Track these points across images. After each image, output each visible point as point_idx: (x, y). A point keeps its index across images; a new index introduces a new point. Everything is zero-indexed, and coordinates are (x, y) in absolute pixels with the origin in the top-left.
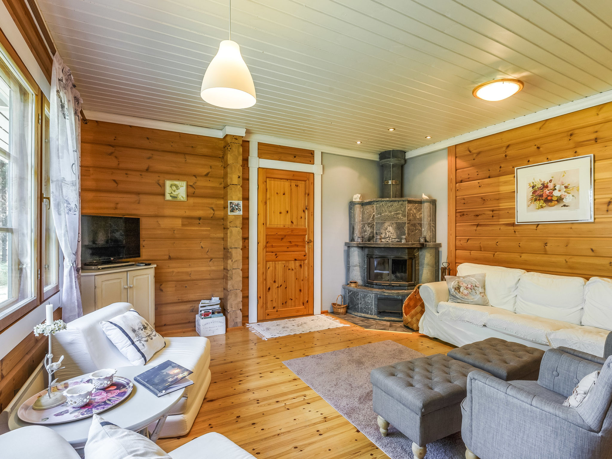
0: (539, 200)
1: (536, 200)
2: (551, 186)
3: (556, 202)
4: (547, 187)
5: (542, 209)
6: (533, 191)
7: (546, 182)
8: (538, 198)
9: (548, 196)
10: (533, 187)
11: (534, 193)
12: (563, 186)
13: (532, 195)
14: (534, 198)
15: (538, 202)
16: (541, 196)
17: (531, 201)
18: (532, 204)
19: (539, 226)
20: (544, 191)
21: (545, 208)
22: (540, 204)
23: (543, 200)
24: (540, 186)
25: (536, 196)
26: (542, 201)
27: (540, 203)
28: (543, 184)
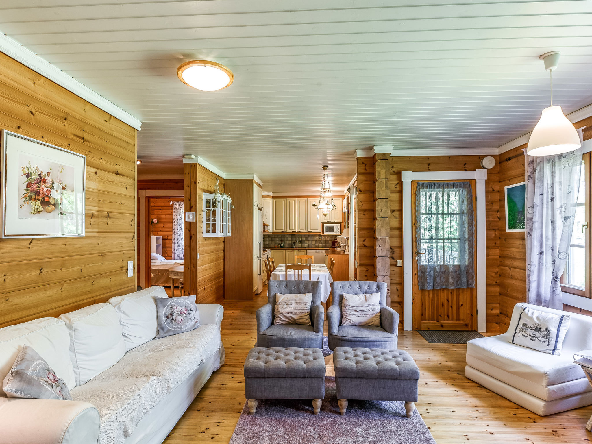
0: (35, 199)
1: (31, 199)
2: (49, 180)
3: (53, 207)
4: (44, 181)
5: (38, 215)
6: (27, 183)
7: (43, 174)
8: (34, 196)
9: (46, 196)
10: (28, 176)
11: (29, 185)
12: (61, 186)
13: (27, 190)
14: (29, 194)
15: (34, 203)
16: (37, 193)
17: (24, 199)
18: (26, 205)
19: (33, 242)
20: (42, 187)
21: (42, 214)
22: (36, 207)
23: (39, 200)
24: (37, 177)
25: (31, 191)
26: (38, 203)
27: (36, 205)
28: (40, 175)
